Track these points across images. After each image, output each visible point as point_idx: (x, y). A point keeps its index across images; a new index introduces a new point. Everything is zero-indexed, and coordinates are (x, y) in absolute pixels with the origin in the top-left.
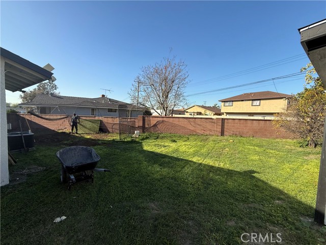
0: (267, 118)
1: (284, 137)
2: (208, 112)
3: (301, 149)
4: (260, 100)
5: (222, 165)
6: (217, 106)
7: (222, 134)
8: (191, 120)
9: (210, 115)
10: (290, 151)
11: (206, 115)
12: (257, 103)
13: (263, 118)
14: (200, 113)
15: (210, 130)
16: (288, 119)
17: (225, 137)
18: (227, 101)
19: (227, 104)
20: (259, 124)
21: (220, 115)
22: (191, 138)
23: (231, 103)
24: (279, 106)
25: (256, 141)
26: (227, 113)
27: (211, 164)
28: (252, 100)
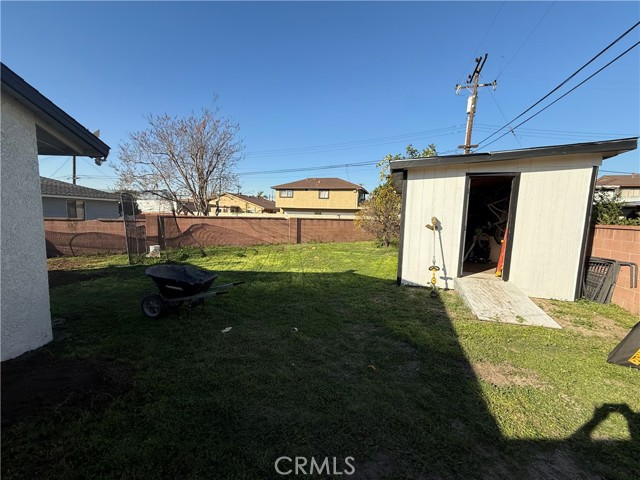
0: (344, 216)
1: (362, 240)
2: (252, 207)
3: (378, 249)
4: (328, 190)
5: (324, 271)
6: (262, 195)
7: (299, 241)
8: (253, 221)
9: (256, 211)
10: (371, 252)
11: (249, 212)
12: (325, 194)
13: (338, 217)
14: (237, 209)
15: (283, 237)
16: (368, 218)
17: (303, 245)
18: (285, 190)
19: (284, 194)
20: (332, 225)
21: (271, 211)
22: (260, 249)
23: (290, 193)
24: (349, 200)
25: (339, 246)
26: (285, 209)
27: (314, 271)
28: (320, 190)
